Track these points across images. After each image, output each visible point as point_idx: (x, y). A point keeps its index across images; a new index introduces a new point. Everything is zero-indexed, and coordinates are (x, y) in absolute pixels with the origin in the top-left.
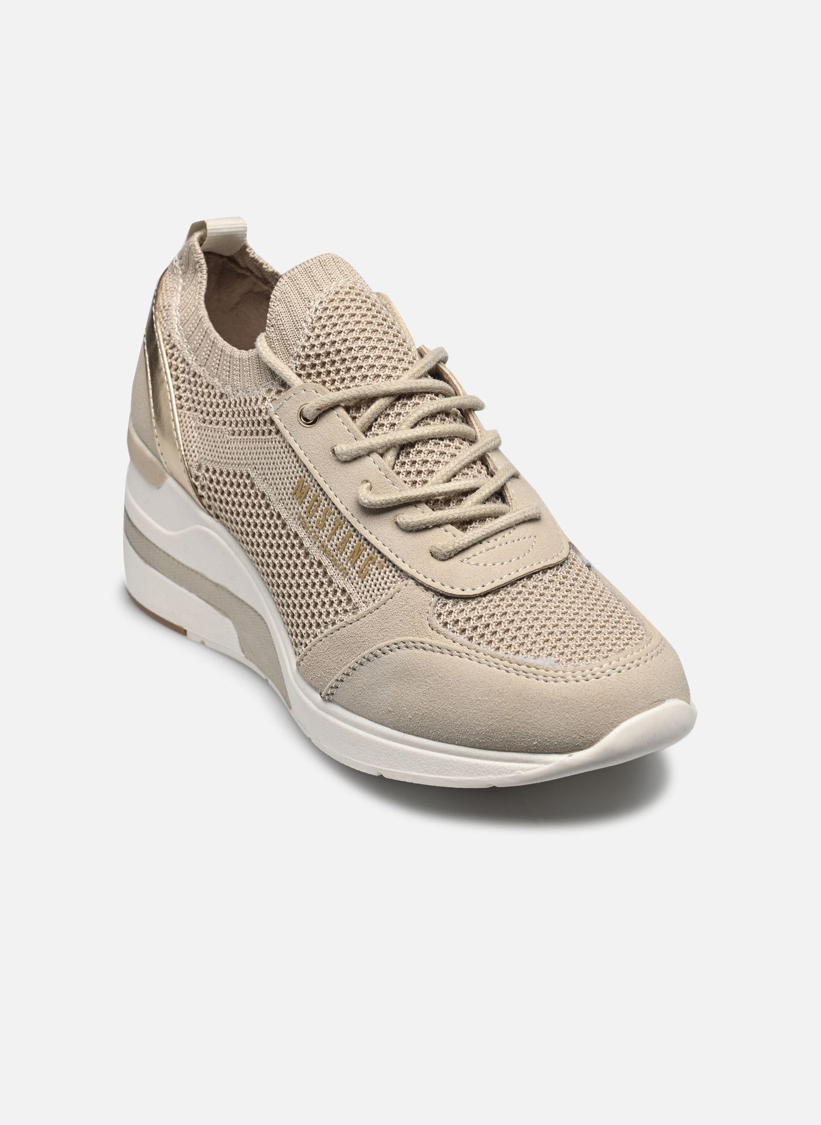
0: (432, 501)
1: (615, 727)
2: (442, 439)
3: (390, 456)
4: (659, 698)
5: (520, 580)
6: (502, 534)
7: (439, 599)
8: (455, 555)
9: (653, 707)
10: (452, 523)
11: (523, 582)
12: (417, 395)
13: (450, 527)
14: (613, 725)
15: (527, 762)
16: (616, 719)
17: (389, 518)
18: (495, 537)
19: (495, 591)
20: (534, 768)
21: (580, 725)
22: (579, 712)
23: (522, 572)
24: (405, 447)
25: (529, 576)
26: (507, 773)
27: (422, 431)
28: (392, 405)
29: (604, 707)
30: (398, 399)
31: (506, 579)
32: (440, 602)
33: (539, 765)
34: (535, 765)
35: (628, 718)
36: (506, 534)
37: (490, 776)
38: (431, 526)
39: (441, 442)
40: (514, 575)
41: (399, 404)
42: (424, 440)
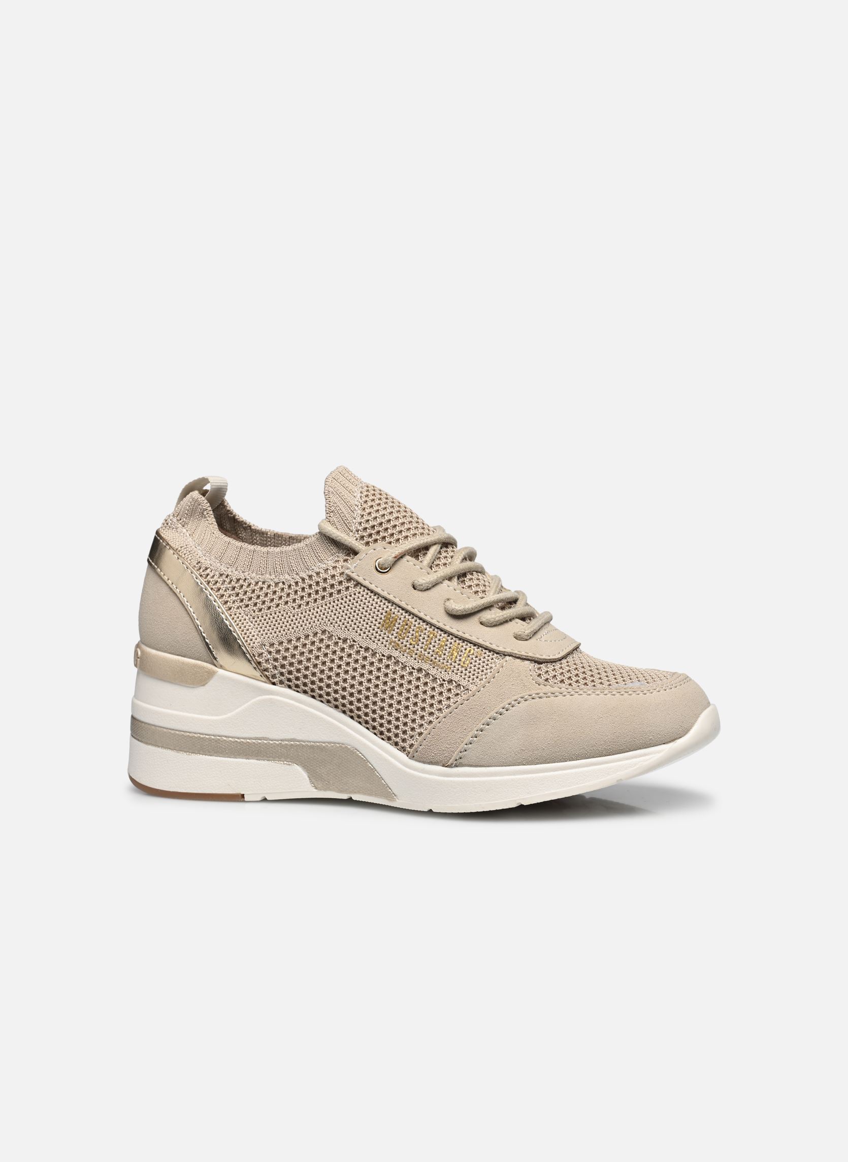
0: (498, 605)
7: (534, 666)
8: (532, 636)
13: (517, 621)
15: (645, 755)
17: (475, 620)
20: (652, 758)
26: (631, 767)
33: (654, 755)
34: (651, 756)
37: (618, 773)
38: (505, 621)
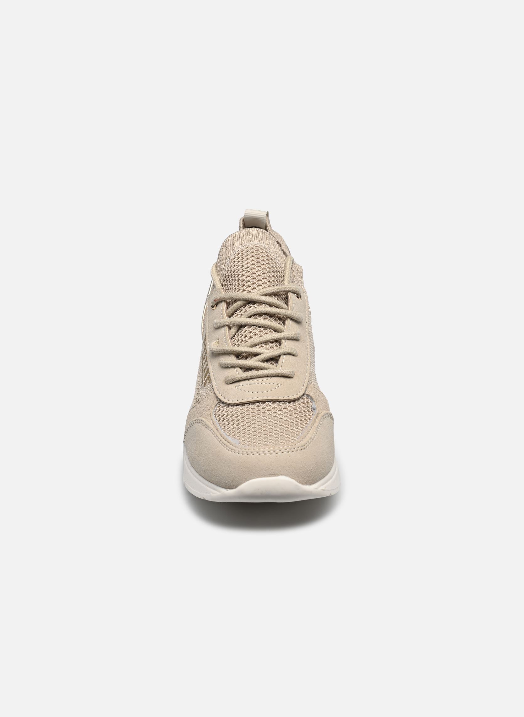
0: (238, 355)
1: (247, 481)
2: (260, 327)
3: (233, 330)
4: (275, 473)
5: (258, 402)
6: (262, 379)
7: (219, 403)
8: (233, 383)
9: (270, 477)
10: (241, 368)
11: (258, 404)
12: (258, 303)
13: (239, 369)
14: (246, 480)
15: (214, 489)
16: (248, 477)
17: (219, 359)
18: (258, 379)
19: (243, 404)
21: (232, 475)
22: (233, 469)
23: (260, 398)
24: (241, 326)
25: (263, 402)
27: (252, 320)
28: (245, 305)
29: (244, 469)
30: (249, 303)
31: (250, 399)
32: (219, 404)
33: (217, 492)
35: (254, 478)
36: (265, 379)
38: (230, 367)
39: (258, 329)
40: (255, 399)
41: (248, 306)
42: (250, 326)
